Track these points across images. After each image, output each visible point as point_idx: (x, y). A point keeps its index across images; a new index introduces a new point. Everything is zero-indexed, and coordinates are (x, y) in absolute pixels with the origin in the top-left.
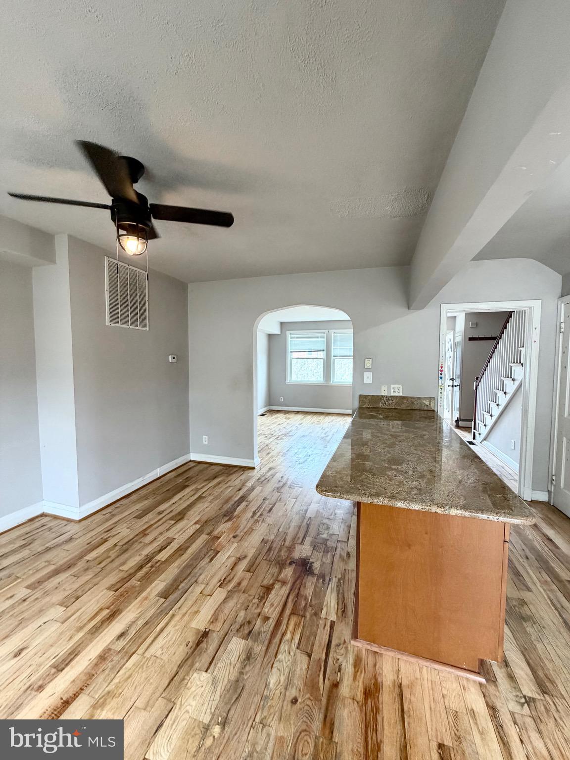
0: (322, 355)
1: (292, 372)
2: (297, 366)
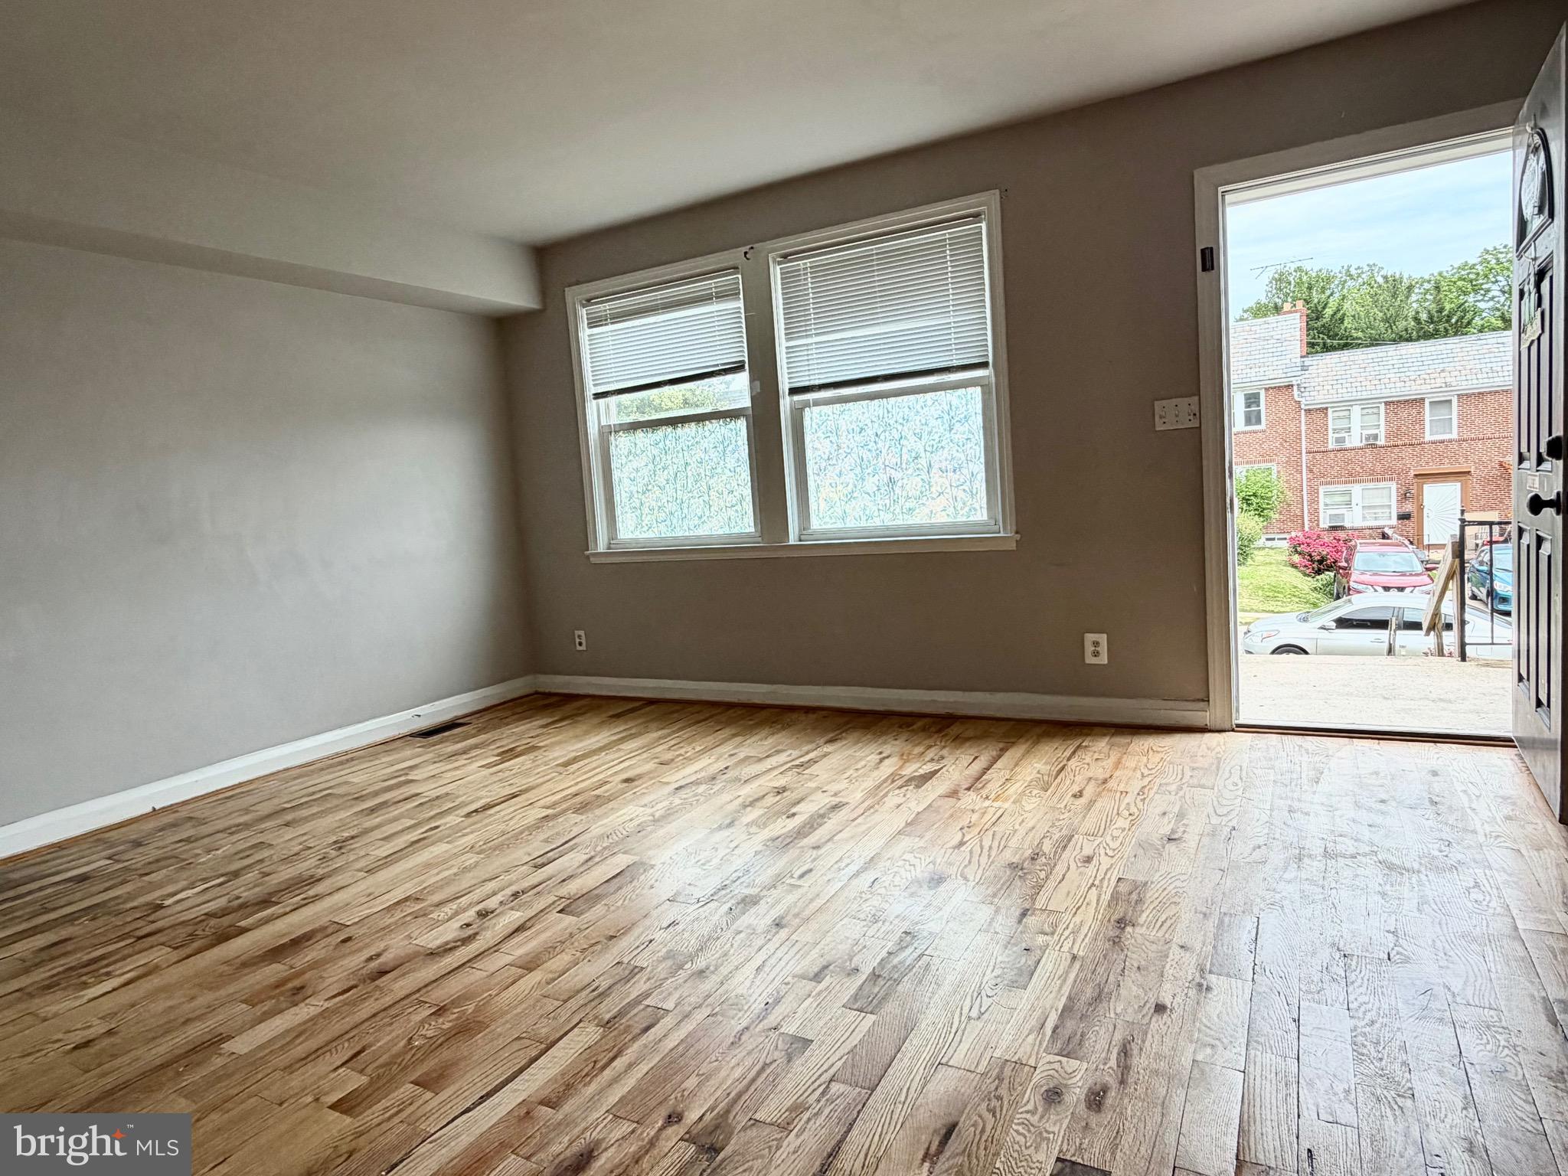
0: (738, 390)
1: (617, 498)
2: (635, 464)
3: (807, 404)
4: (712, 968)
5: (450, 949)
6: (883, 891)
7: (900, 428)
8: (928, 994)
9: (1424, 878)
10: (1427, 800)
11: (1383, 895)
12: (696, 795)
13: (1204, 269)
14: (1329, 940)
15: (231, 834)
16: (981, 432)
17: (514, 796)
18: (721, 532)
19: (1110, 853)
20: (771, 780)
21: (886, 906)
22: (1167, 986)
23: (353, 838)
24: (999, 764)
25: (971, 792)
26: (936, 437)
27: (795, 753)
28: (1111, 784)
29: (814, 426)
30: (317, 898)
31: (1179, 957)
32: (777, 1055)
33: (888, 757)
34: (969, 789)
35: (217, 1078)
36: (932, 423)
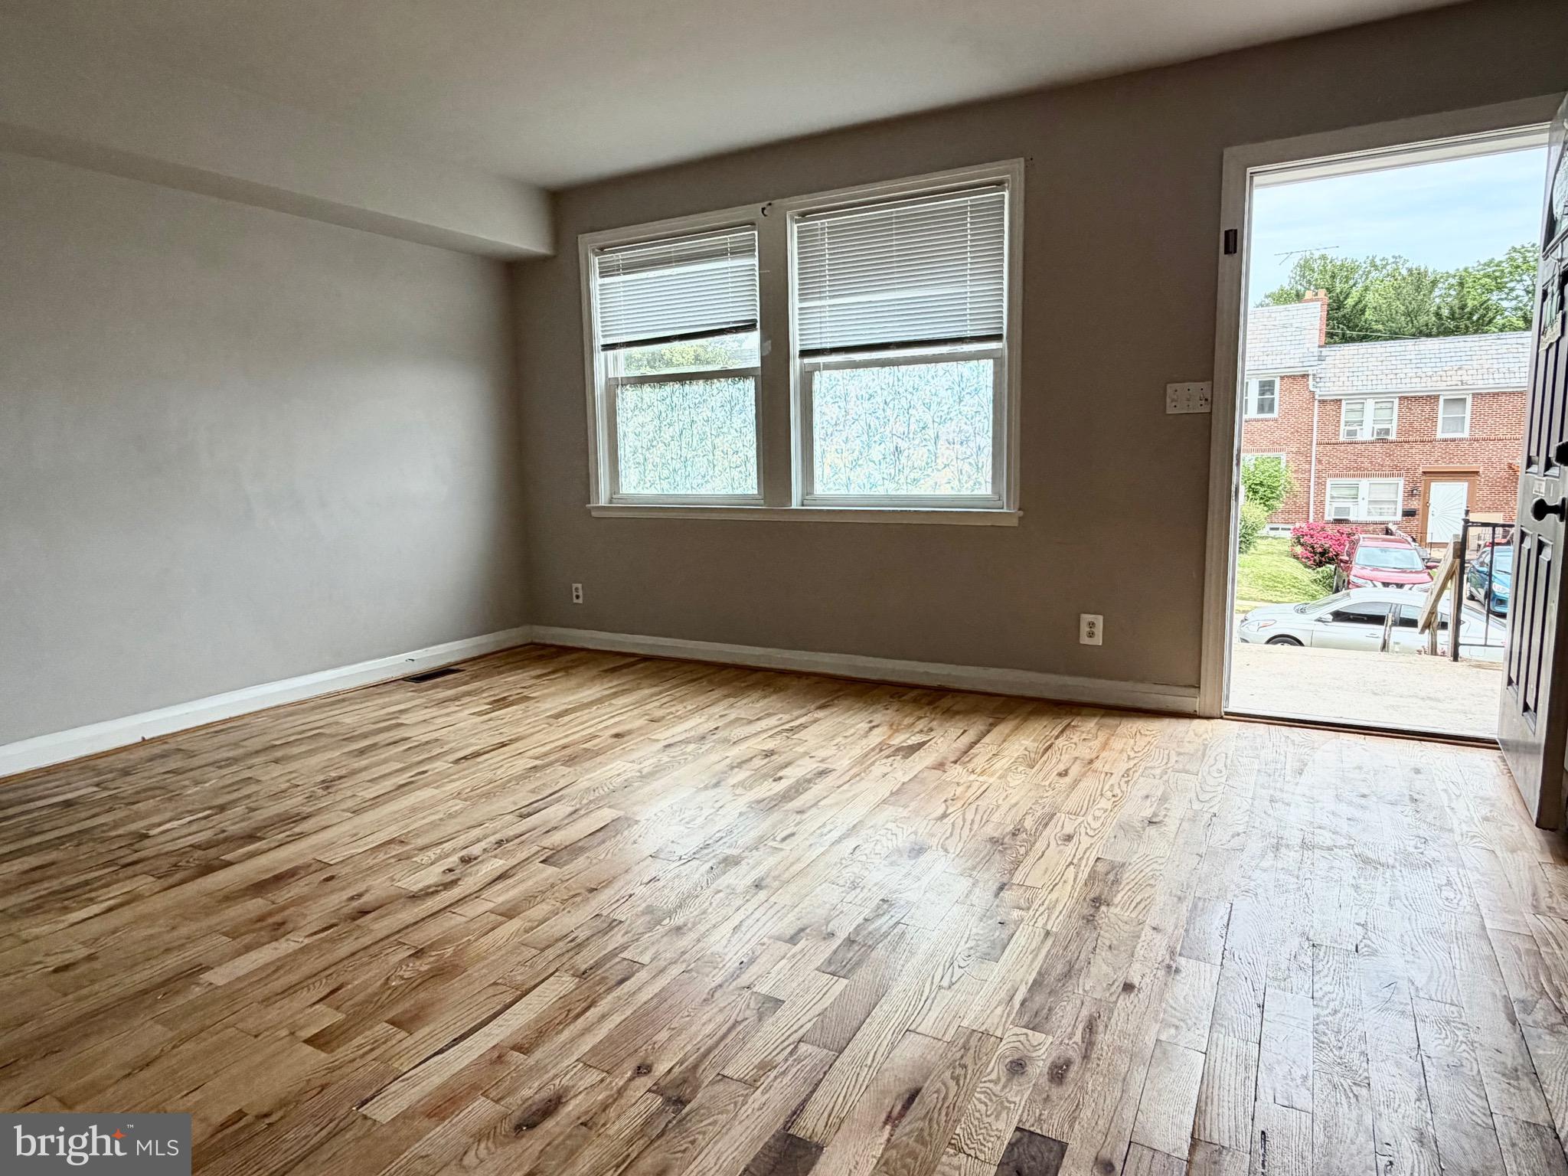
0: (748, 349)
1: (621, 452)
2: (641, 419)
3: (817, 367)
4: (689, 925)
5: (432, 893)
6: (864, 858)
7: (909, 397)
8: (901, 962)
9: (1397, 873)
10: (1408, 797)
11: (1356, 887)
12: (683, 754)
13: (1227, 252)
14: (1300, 929)
15: (220, 767)
16: (991, 405)
17: (503, 745)
18: (723, 492)
19: (1091, 833)
20: (759, 743)
21: (866, 873)
22: (1136, 966)
23: (341, 778)
24: (987, 739)
25: (957, 766)
26: (945, 408)
27: (786, 717)
28: (1097, 765)
29: (823, 390)
30: (302, 835)
31: (1150, 938)
32: (748, 1013)
33: (877, 726)
34: (955, 762)
35: (194, 1008)
36: (942, 393)
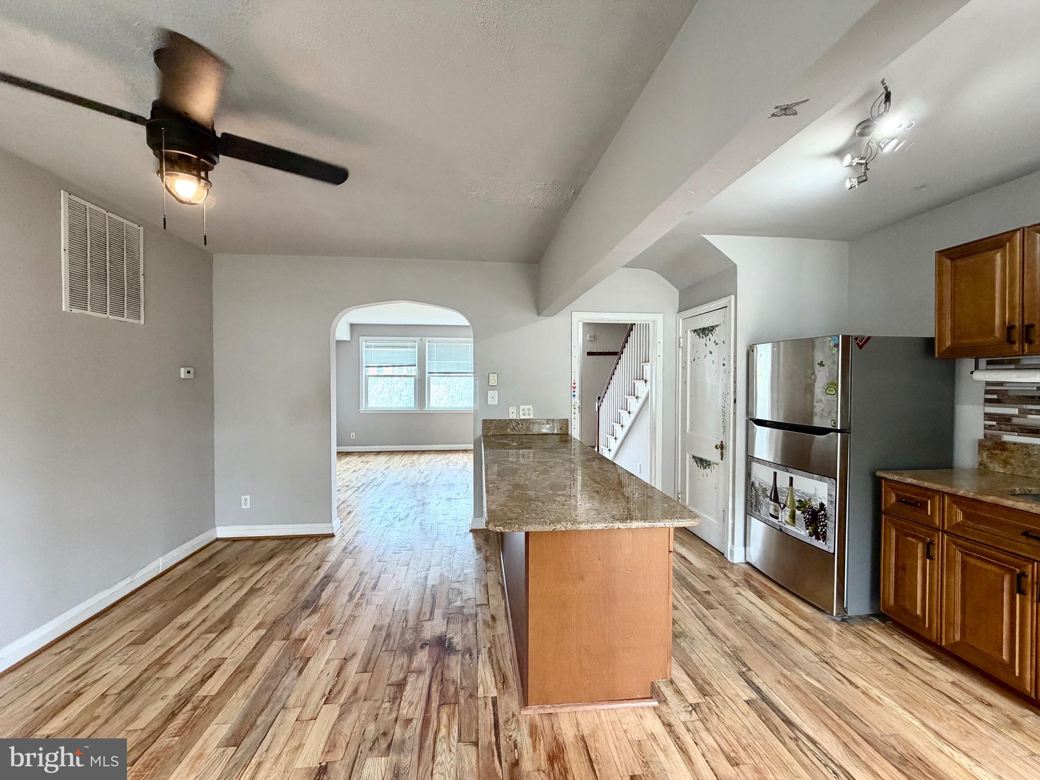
0: (414, 371)
1: (369, 395)
2: (376, 386)
3: (433, 376)
18: (403, 406)
29: (435, 382)
